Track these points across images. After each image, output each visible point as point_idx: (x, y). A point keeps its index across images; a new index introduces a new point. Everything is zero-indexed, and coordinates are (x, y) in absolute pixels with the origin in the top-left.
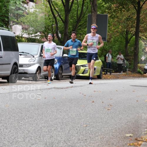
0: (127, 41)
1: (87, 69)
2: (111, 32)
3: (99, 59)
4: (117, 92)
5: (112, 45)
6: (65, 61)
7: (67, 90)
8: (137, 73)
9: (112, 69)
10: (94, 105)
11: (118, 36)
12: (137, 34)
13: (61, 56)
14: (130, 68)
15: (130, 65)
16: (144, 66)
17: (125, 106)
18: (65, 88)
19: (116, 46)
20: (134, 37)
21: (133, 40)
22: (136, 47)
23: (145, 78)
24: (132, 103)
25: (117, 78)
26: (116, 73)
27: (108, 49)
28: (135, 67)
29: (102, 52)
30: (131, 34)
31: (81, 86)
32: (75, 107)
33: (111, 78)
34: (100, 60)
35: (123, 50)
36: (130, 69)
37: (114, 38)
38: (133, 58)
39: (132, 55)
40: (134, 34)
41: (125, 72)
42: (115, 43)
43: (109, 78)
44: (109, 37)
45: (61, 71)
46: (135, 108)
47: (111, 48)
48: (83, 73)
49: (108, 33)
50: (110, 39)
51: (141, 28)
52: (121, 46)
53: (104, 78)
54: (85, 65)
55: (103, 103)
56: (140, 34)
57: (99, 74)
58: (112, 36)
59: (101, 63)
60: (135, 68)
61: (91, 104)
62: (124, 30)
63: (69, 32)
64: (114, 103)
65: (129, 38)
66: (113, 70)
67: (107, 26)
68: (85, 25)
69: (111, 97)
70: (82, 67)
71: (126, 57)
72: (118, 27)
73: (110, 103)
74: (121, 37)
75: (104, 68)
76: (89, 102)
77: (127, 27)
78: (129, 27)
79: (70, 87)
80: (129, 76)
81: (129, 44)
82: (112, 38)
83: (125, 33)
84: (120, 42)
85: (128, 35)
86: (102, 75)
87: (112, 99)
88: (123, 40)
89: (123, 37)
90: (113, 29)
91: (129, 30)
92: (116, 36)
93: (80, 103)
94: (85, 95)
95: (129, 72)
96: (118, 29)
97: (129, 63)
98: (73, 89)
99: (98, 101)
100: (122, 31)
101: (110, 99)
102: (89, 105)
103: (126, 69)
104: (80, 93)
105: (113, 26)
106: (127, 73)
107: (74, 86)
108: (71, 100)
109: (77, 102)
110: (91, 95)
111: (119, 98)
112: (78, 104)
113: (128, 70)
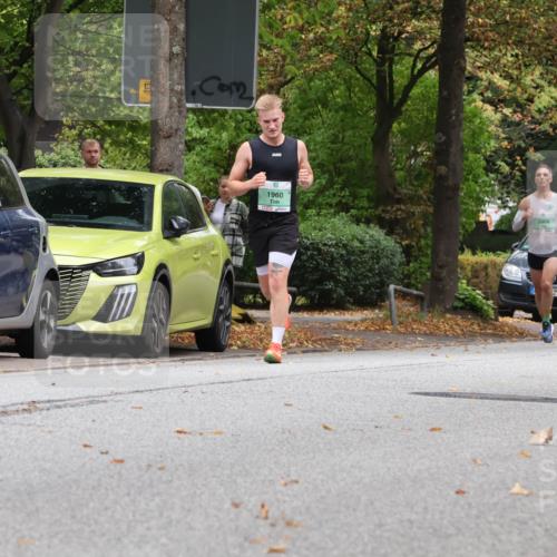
0: (389, 107)
1: (127, 290)
2: (282, 45)
4: (330, 436)
8: (455, 310)
9: (294, 289)
10: (178, 522)
11: (326, 69)
12: (448, 57)
14: (406, 280)
15: (408, 263)
16: (498, 268)
17: (380, 525)
19: (319, 139)
20: (433, 74)
21: (424, 97)
22: (448, 143)
23: (507, 344)
24: (426, 509)
25: (326, 343)
26: (317, 316)
28: (444, 273)
30: (409, 61)
32: (56, 541)
34: (212, 232)
35: (362, 164)
36: (408, 286)
37: (298, 88)
38: (425, 215)
39: (421, 192)
40: (429, 58)
41: (380, 308)
42: (311, 114)
44: (268, 79)
46: (448, 536)
48: (102, 316)
49: (265, 53)
51: (477, 15)
52: (349, 133)
53: (244, 347)
54: (114, 265)
55: (236, 505)
56: (472, 58)
57: (205, 321)
58: (291, 70)
59: (222, 251)
60: (440, 280)
61: (161, 515)
62: (368, 34)
63: (7, 49)
64: (308, 509)
65: (400, 82)
66: (303, 294)
67: (258, 6)
69: (293, 469)
70: (93, 276)
71: (380, 208)
72: (330, 14)
73: (282, 508)
74: (345, 79)
75: (240, 283)
76: (147, 505)
77: (384, 14)
78: (399, 8)
79: (21, 407)
80: (400, 333)
81: (399, 124)
82: (290, 85)
83: (375, 53)
84: (341, 113)
85: (390, 66)
86: (228, 324)
87: (297, 482)
88: (360, 95)
89: (357, 79)
90: (293, 24)
91: (400, 33)
92: (316, 70)
93: (85, 512)
94: (119, 457)
95: (400, 305)
96: (329, 22)
97: (404, 243)
98: (39, 417)
99: (202, 493)
100: (352, 40)
101: (283, 482)
102: (146, 525)
103: (383, 285)
104: (86, 446)
105: (290, 5)
106: (391, 311)
107: (49, 401)
108: (29, 494)
109: (65, 505)
110: (159, 459)
111: (345, 475)
112: (73, 517)
113: (396, 290)
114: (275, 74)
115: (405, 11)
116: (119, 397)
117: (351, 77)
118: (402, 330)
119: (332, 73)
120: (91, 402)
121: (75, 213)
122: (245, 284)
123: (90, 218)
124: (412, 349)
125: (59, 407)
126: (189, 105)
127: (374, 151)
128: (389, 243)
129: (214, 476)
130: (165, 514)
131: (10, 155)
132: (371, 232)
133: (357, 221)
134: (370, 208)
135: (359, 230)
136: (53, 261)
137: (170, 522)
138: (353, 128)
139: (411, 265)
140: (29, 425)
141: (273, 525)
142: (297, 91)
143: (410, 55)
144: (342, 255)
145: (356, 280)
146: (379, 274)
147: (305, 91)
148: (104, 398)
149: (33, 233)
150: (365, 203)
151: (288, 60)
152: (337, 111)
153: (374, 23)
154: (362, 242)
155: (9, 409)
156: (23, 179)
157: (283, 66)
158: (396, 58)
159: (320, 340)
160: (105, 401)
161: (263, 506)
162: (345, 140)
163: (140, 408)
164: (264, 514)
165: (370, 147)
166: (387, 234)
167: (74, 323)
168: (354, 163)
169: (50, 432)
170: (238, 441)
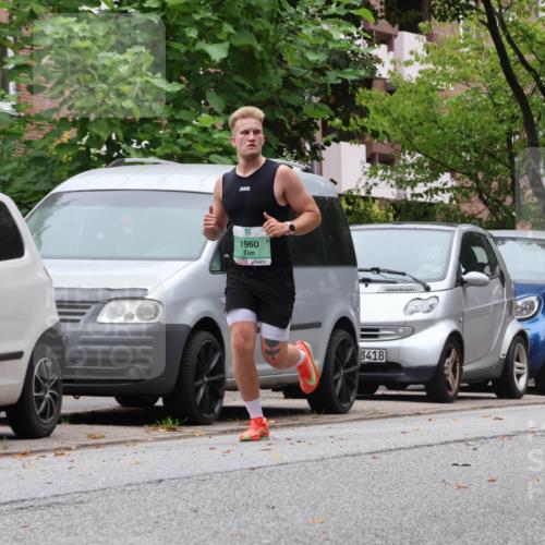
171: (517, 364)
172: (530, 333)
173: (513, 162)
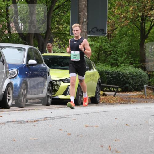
0: (144, 35)
2: (114, 19)
3: (93, 67)
4: (128, 127)
5: (116, 42)
6: (32, 73)
7: (37, 125)
9: (118, 86)
10: (86, 151)
11: (126, 25)
13: (25, 63)
14: (149, 83)
17: (142, 152)
18: (33, 122)
19: (124, 45)
25: (127, 101)
26: (124, 94)
27: (109, 49)
29: (99, 54)
30: (150, 23)
31: (62, 117)
33: (115, 103)
34: (95, 70)
35: (137, 52)
36: (150, 85)
37: (119, 30)
41: (142, 91)
42: (122, 38)
43: (112, 101)
44: (110, 28)
45: (24, 90)
47: (115, 47)
48: (65, 94)
49: (109, 21)
50: (112, 31)
52: (132, 43)
53: (104, 102)
54: (68, 80)
55: (102, 146)
57: (93, 95)
58: (116, 26)
59: (98, 76)
61: (81, 149)
62: (138, 15)
64: (122, 147)
65: (147, 28)
66: (120, 88)
67: (108, 8)
68: (66, 6)
69: (118, 136)
70: (62, 83)
71: (142, 64)
72: (127, 10)
73: (115, 147)
74: (132, 28)
75: (103, 85)
76: (77, 146)
77: (143, 10)
78: (147, 8)
79: (43, 119)
80: (147, 98)
81: (147, 40)
82: (116, 30)
83: (140, 21)
84: (131, 37)
85: (144, 24)
86: (99, 96)
87: (119, 140)
88: (136, 32)
89: (135, 28)
90: (117, 13)
91: (147, 15)
92: (124, 25)
93: (60, 148)
94: (70, 133)
95: (147, 91)
96: (127, 12)
97: (148, 73)
98: (47, 122)
99: (93, 143)
100: (134, 17)
101: (115, 140)
102: (77, 152)
103: (143, 85)
104: (60, 130)
105: (116, 8)
106: (145, 92)
107: (50, 117)
108: (45, 143)
109: (55, 146)
110: (80, 133)
111: (132, 138)
112: (57, 149)
113: (146, 87)
114: (112, 26)
115: (149, 9)
116: (69, 116)
117: (133, 27)
118: (148, 98)
119: (128, 26)
120: (62, 118)
121: (57, 65)
122: (104, 85)
123: (61, 67)
124: (151, 103)
125: (53, 119)
126: (88, 35)
127: (140, 48)
128: (144, 73)
129: (96, 138)
130: (82, 149)
131: (39, 50)
132: (139, 70)
133: (135, 67)
134: (139, 64)
135: (136, 70)
136: (51, 79)
137: (84, 151)
138: (134, 41)
139: (150, 79)
140: (45, 124)
141: (112, 152)
142: (118, 31)
143: (150, 21)
144: (131, 77)
145: (135, 84)
146: (142, 82)
147: (120, 31)
148: (65, 117)
149: (46, 71)
150: (137, 62)
151: (116, 23)
152: (129, 37)
153: (140, 12)
154: (137, 73)
155: (39, 119)
156: (43, 56)
157: (114, 24)
158: (146, 22)
159: (125, 100)
160: (66, 117)
161: (109, 147)
162: (132, 45)
163: (75, 119)
164: (110, 149)
165: (139, 47)
166: (144, 71)
167: (57, 96)
168: (134, 51)
169: (50, 126)
170: (102, 129)
171: (8, 95)
172: (14, 83)
173: (8, 17)
